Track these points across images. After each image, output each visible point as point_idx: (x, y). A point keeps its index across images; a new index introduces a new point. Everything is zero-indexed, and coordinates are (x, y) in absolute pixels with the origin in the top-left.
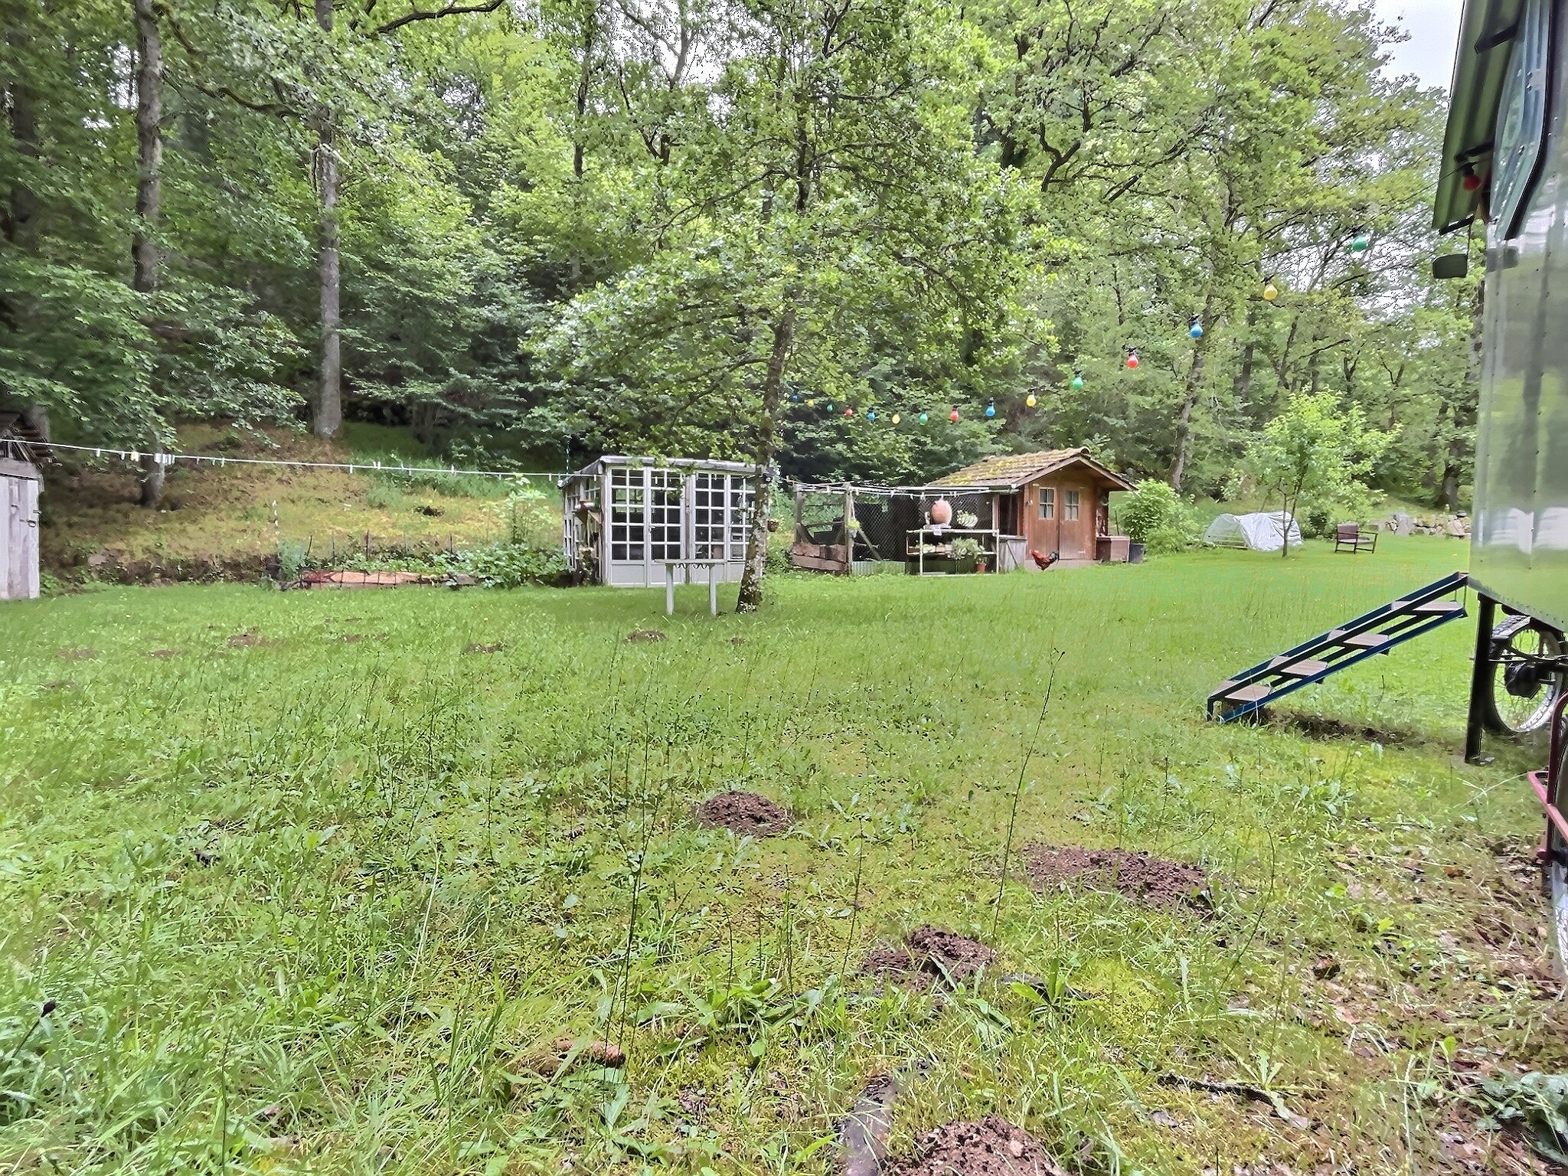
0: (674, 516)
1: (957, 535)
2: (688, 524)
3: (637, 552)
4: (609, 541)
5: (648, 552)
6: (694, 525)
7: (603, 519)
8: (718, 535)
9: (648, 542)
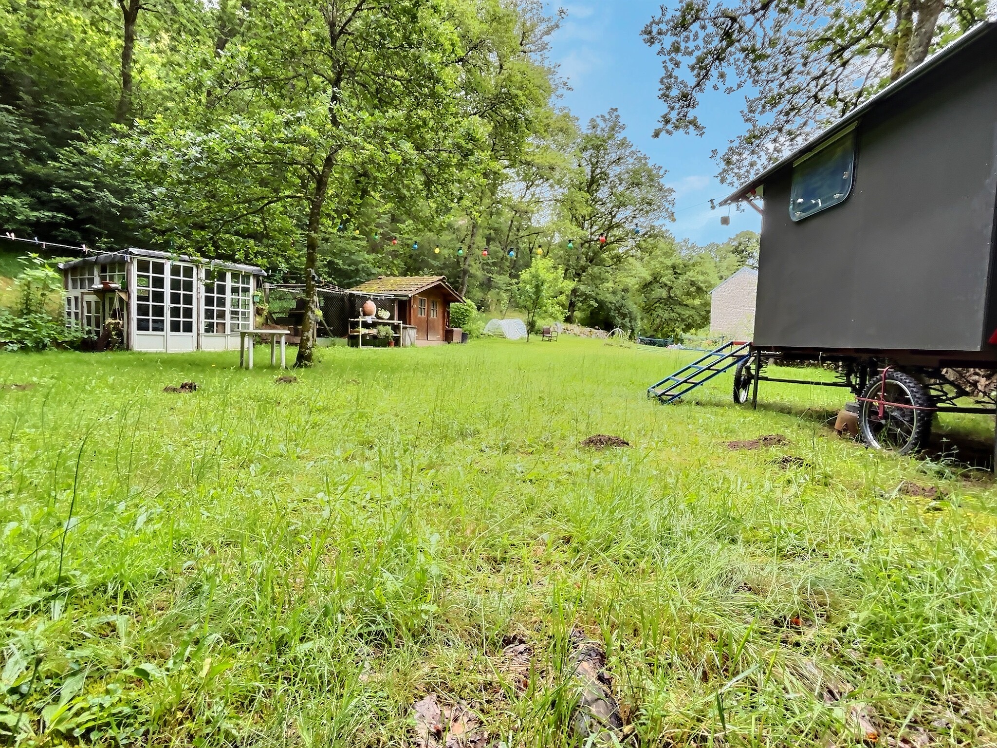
0: (188, 300)
1: (380, 324)
2: (199, 306)
3: (158, 325)
4: (134, 316)
5: (167, 325)
6: (203, 307)
7: (129, 297)
8: (222, 315)
9: (167, 318)
